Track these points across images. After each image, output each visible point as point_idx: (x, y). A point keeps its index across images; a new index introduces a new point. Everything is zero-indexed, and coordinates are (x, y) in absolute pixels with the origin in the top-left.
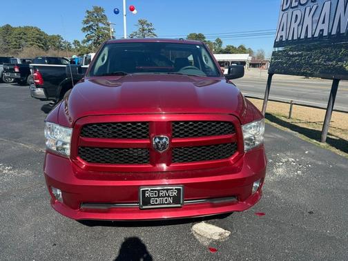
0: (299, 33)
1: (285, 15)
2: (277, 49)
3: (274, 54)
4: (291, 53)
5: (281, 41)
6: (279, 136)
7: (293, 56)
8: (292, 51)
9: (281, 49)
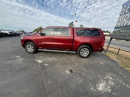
0: (127, 23)
1: (121, 17)
2: (115, 30)
3: (114, 32)
4: (121, 31)
5: (117, 27)
6: (110, 63)
7: (122, 32)
8: (122, 30)
9: (117, 30)
